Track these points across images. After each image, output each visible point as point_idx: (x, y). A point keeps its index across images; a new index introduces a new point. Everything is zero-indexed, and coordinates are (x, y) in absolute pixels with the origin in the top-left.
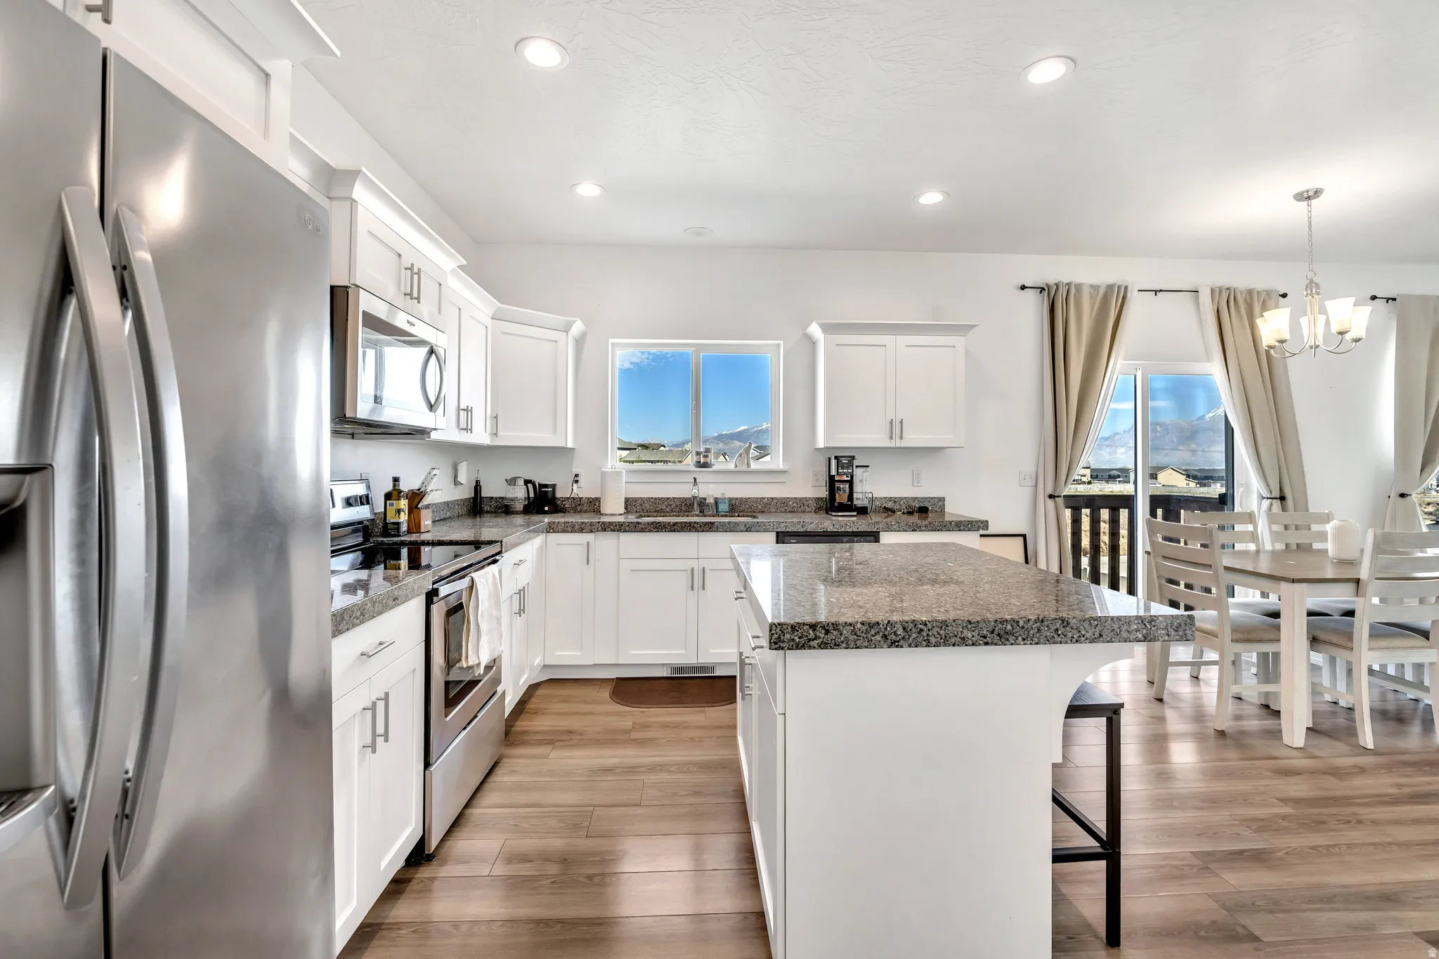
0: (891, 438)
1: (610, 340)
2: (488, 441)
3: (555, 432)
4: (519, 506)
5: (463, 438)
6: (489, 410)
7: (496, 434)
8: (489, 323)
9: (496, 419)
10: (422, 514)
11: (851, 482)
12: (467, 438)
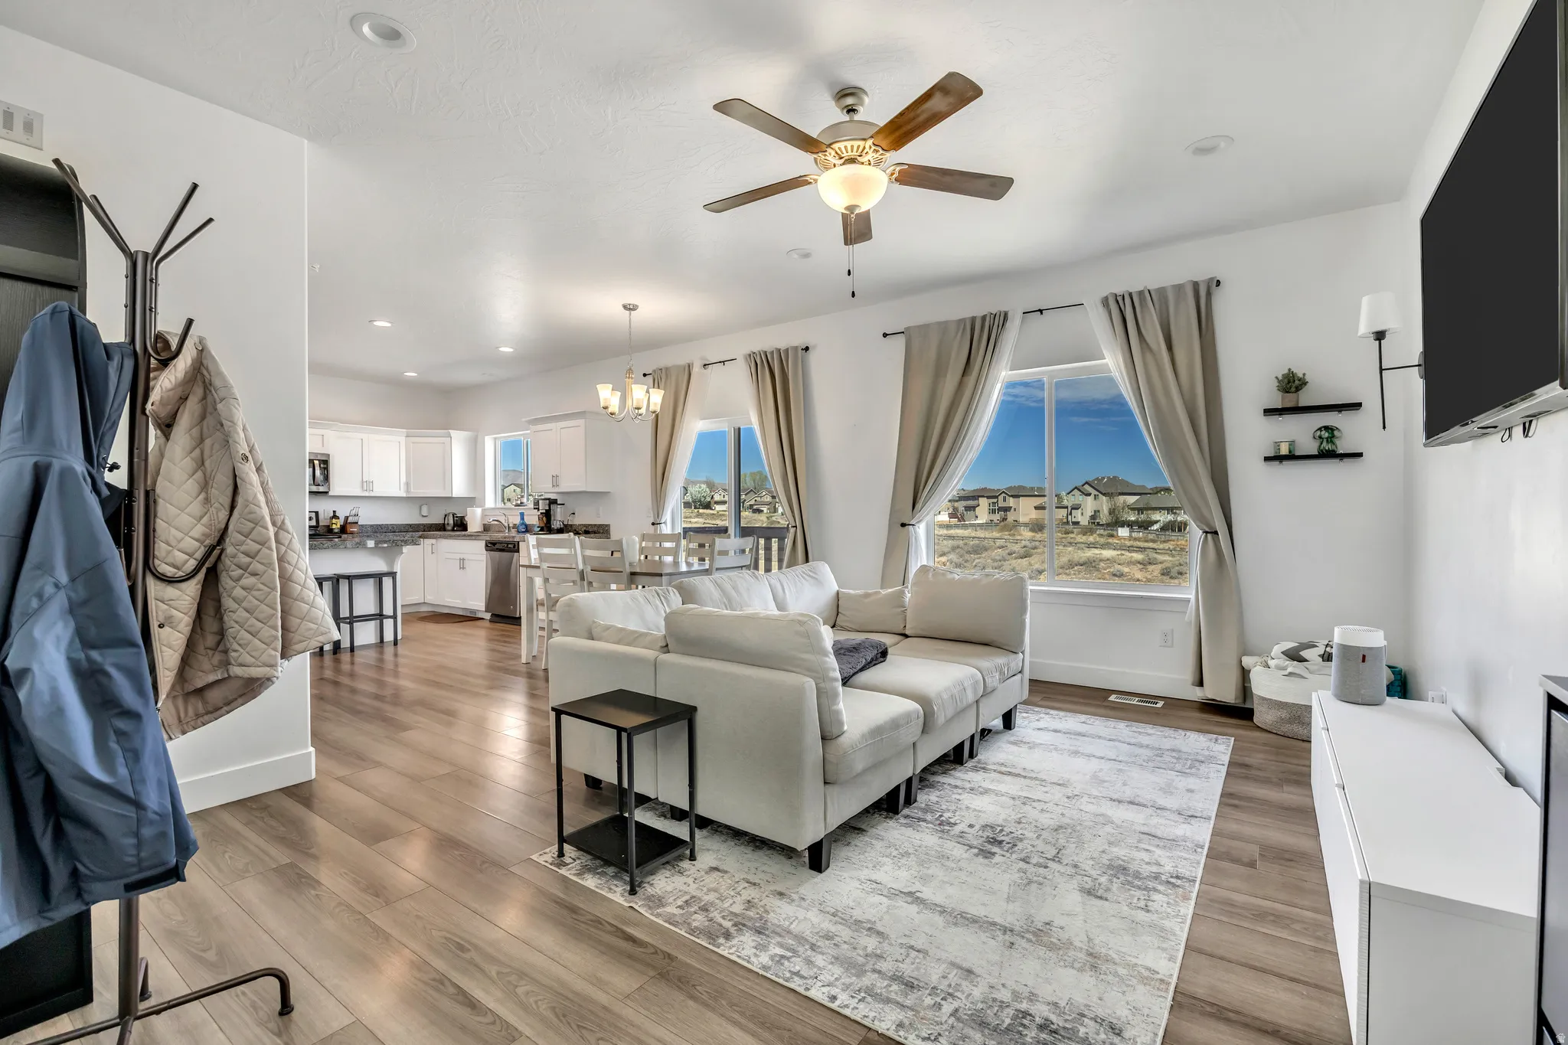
0: (553, 486)
1: (486, 438)
2: (404, 495)
3: (444, 489)
4: (450, 528)
5: (367, 494)
6: (403, 479)
7: (408, 491)
8: (403, 439)
9: (407, 484)
10: (348, 526)
11: (548, 515)
12: (372, 494)
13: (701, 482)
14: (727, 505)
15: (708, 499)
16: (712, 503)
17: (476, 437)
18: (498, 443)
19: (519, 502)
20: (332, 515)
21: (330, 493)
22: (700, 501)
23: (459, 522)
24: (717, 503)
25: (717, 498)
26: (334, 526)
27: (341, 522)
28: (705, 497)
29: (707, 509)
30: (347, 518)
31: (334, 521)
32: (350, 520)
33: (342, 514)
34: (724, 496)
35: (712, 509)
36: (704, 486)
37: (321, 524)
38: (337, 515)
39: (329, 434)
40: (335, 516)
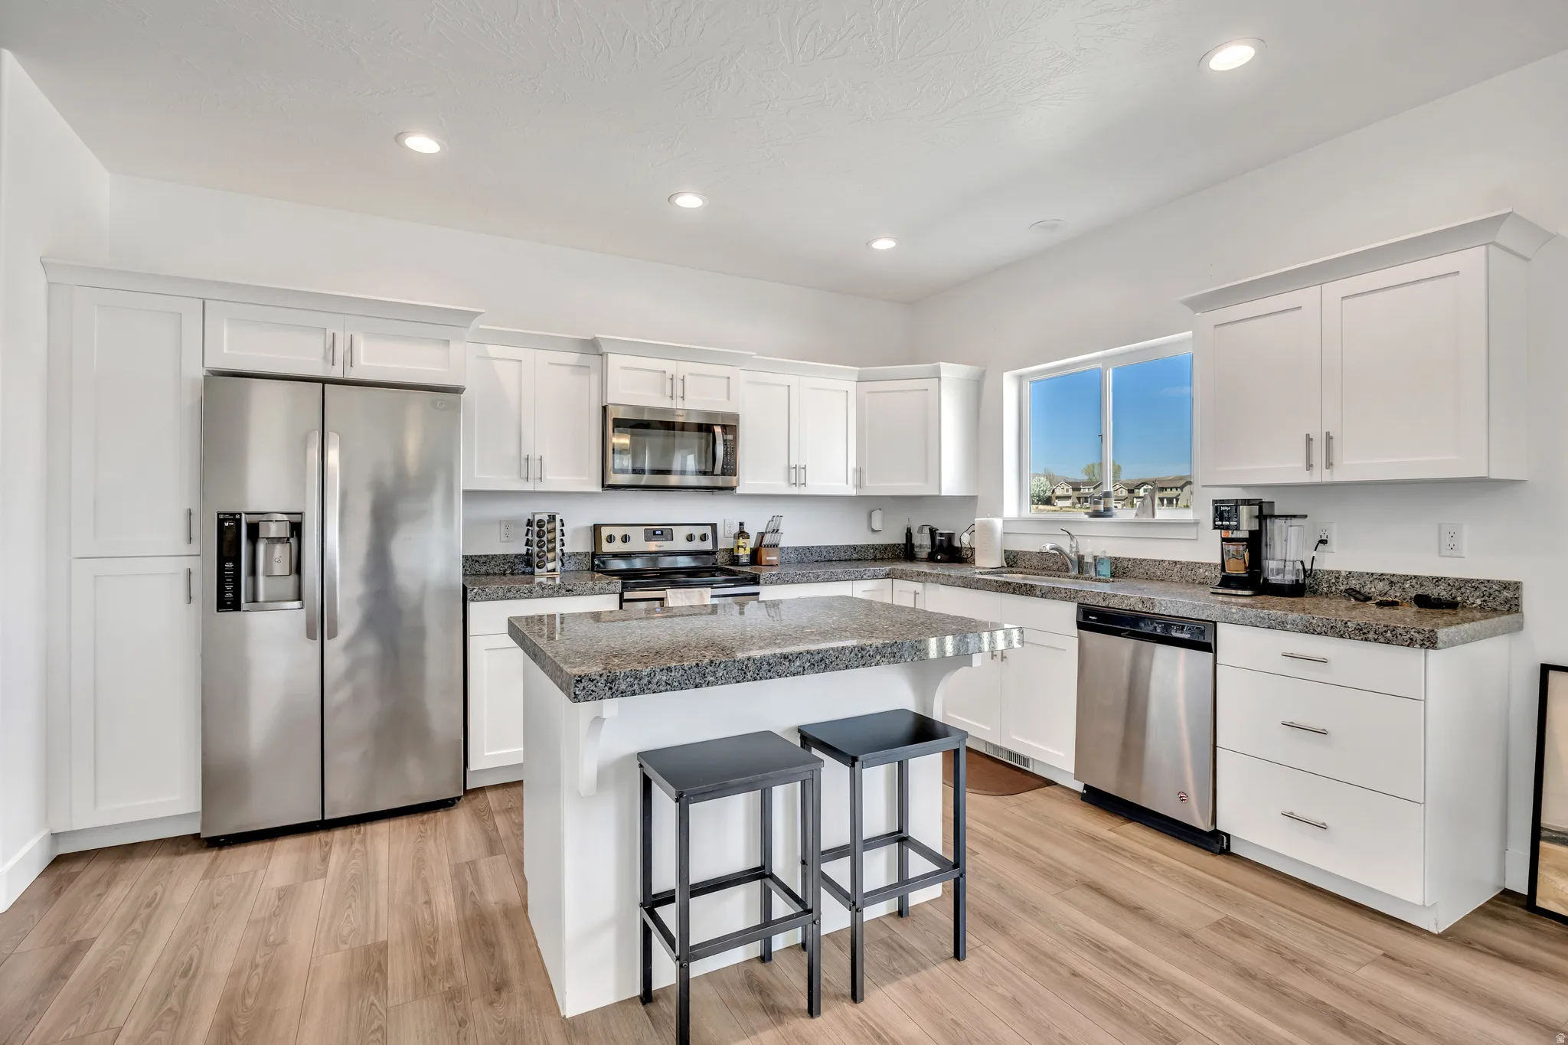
0: (1309, 466)
1: (1005, 374)
2: (853, 492)
3: (927, 480)
4: (924, 553)
5: (794, 491)
6: (852, 464)
7: (859, 485)
8: (851, 387)
9: (859, 471)
10: (763, 551)
11: (1255, 543)
12: (804, 491)
13: (1040, 475)
14: (1071, 501)
15: (1049, 494)
16: (1053, 498)
17: (983, 374)
18: (1027, 387)
19: (1101, 507)
20: (737, 530)
21: (739, 491)
22: (1039, 496)
23: (945, 544)
24: (1058, 498)
25: (1059, 492)
26: (741, 552)
27: (751, 543)
28: (1045, 492)
29: (1047, 504)
30: (762, 535)
31: (741, 542)
32: (767, 540)
33: (753, 529)
34: (1067, 491)
35: (1053, 505)
36: (1043, 479)
37: (721, 546)
38: (746, 530)
39: (741, 376)
40: (742, 534)
